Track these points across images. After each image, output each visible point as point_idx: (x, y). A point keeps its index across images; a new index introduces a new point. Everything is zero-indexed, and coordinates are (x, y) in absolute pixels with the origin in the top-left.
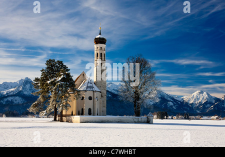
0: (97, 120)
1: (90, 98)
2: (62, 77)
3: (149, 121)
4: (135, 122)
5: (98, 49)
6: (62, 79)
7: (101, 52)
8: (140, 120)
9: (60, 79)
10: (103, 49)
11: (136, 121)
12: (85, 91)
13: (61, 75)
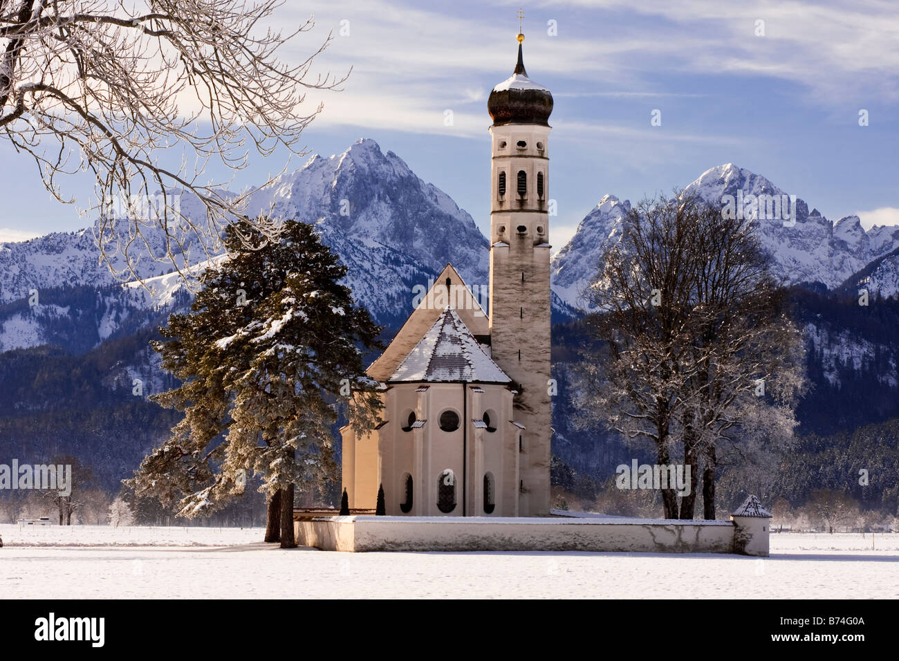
0: (448, 538)
1: (449, 422)
2: (287, 317)
3: (744, 543)
4: (662, 550)
5: (508, 151)
6: (287, 327)
7: (522, 164)
8: (689, 536)
9: (277, 326)
10: (532, 148)
11: (669, 540)
12: (423, 384)
13: (282, 310)
